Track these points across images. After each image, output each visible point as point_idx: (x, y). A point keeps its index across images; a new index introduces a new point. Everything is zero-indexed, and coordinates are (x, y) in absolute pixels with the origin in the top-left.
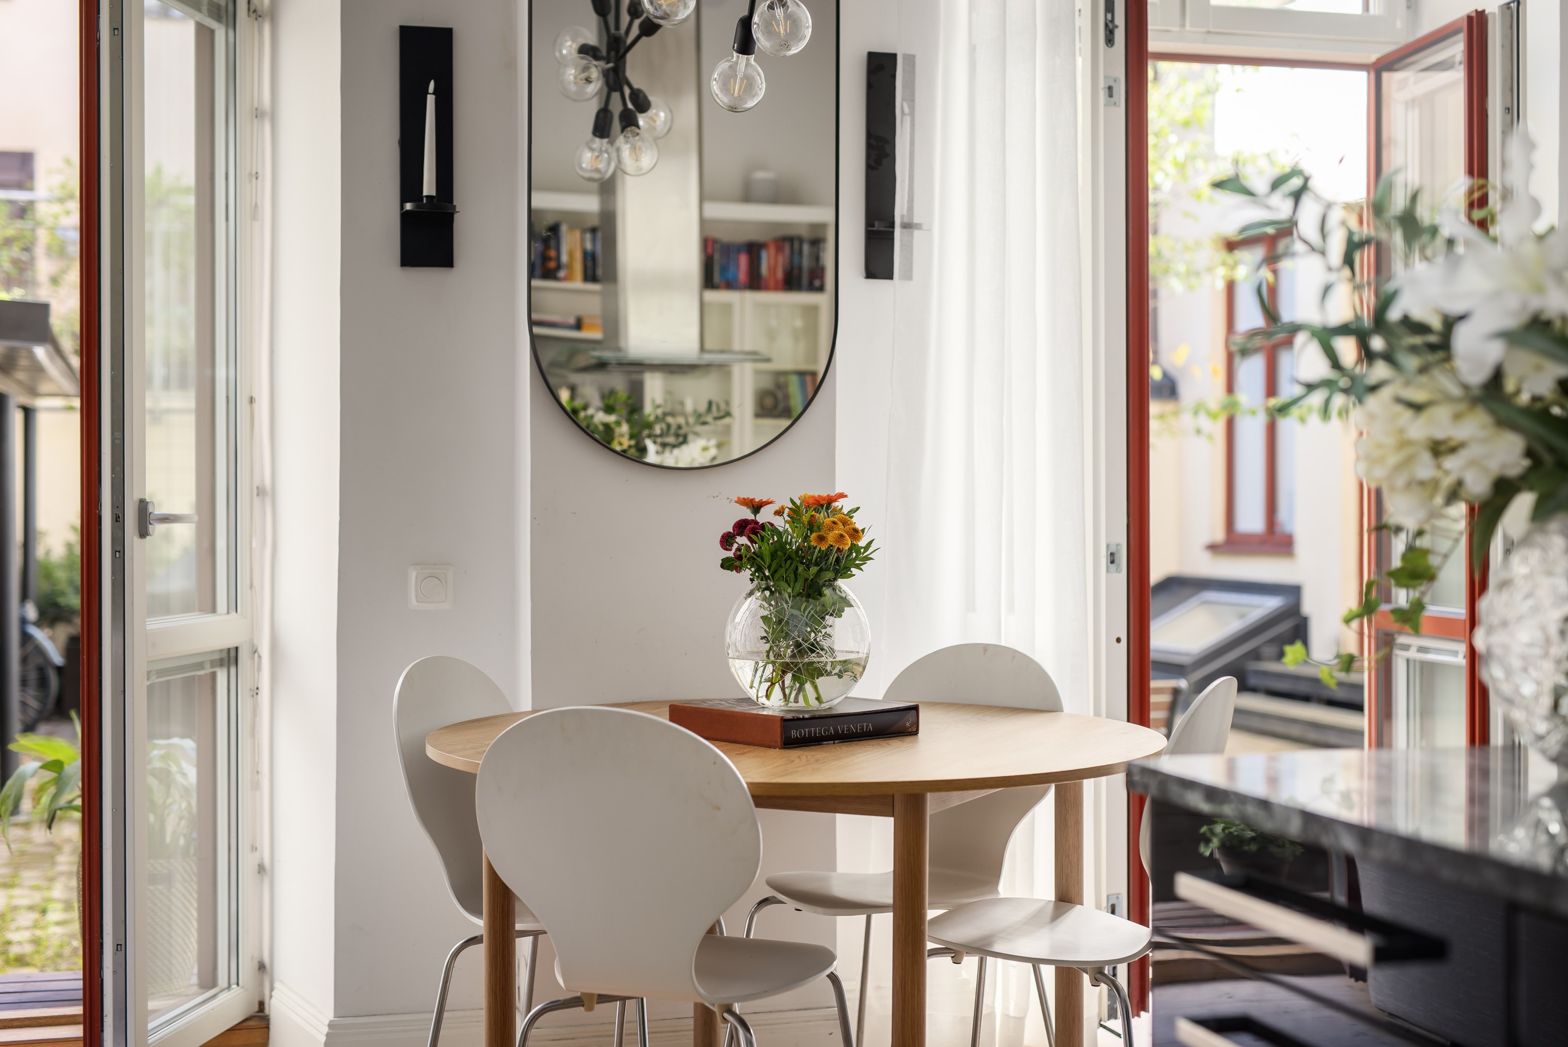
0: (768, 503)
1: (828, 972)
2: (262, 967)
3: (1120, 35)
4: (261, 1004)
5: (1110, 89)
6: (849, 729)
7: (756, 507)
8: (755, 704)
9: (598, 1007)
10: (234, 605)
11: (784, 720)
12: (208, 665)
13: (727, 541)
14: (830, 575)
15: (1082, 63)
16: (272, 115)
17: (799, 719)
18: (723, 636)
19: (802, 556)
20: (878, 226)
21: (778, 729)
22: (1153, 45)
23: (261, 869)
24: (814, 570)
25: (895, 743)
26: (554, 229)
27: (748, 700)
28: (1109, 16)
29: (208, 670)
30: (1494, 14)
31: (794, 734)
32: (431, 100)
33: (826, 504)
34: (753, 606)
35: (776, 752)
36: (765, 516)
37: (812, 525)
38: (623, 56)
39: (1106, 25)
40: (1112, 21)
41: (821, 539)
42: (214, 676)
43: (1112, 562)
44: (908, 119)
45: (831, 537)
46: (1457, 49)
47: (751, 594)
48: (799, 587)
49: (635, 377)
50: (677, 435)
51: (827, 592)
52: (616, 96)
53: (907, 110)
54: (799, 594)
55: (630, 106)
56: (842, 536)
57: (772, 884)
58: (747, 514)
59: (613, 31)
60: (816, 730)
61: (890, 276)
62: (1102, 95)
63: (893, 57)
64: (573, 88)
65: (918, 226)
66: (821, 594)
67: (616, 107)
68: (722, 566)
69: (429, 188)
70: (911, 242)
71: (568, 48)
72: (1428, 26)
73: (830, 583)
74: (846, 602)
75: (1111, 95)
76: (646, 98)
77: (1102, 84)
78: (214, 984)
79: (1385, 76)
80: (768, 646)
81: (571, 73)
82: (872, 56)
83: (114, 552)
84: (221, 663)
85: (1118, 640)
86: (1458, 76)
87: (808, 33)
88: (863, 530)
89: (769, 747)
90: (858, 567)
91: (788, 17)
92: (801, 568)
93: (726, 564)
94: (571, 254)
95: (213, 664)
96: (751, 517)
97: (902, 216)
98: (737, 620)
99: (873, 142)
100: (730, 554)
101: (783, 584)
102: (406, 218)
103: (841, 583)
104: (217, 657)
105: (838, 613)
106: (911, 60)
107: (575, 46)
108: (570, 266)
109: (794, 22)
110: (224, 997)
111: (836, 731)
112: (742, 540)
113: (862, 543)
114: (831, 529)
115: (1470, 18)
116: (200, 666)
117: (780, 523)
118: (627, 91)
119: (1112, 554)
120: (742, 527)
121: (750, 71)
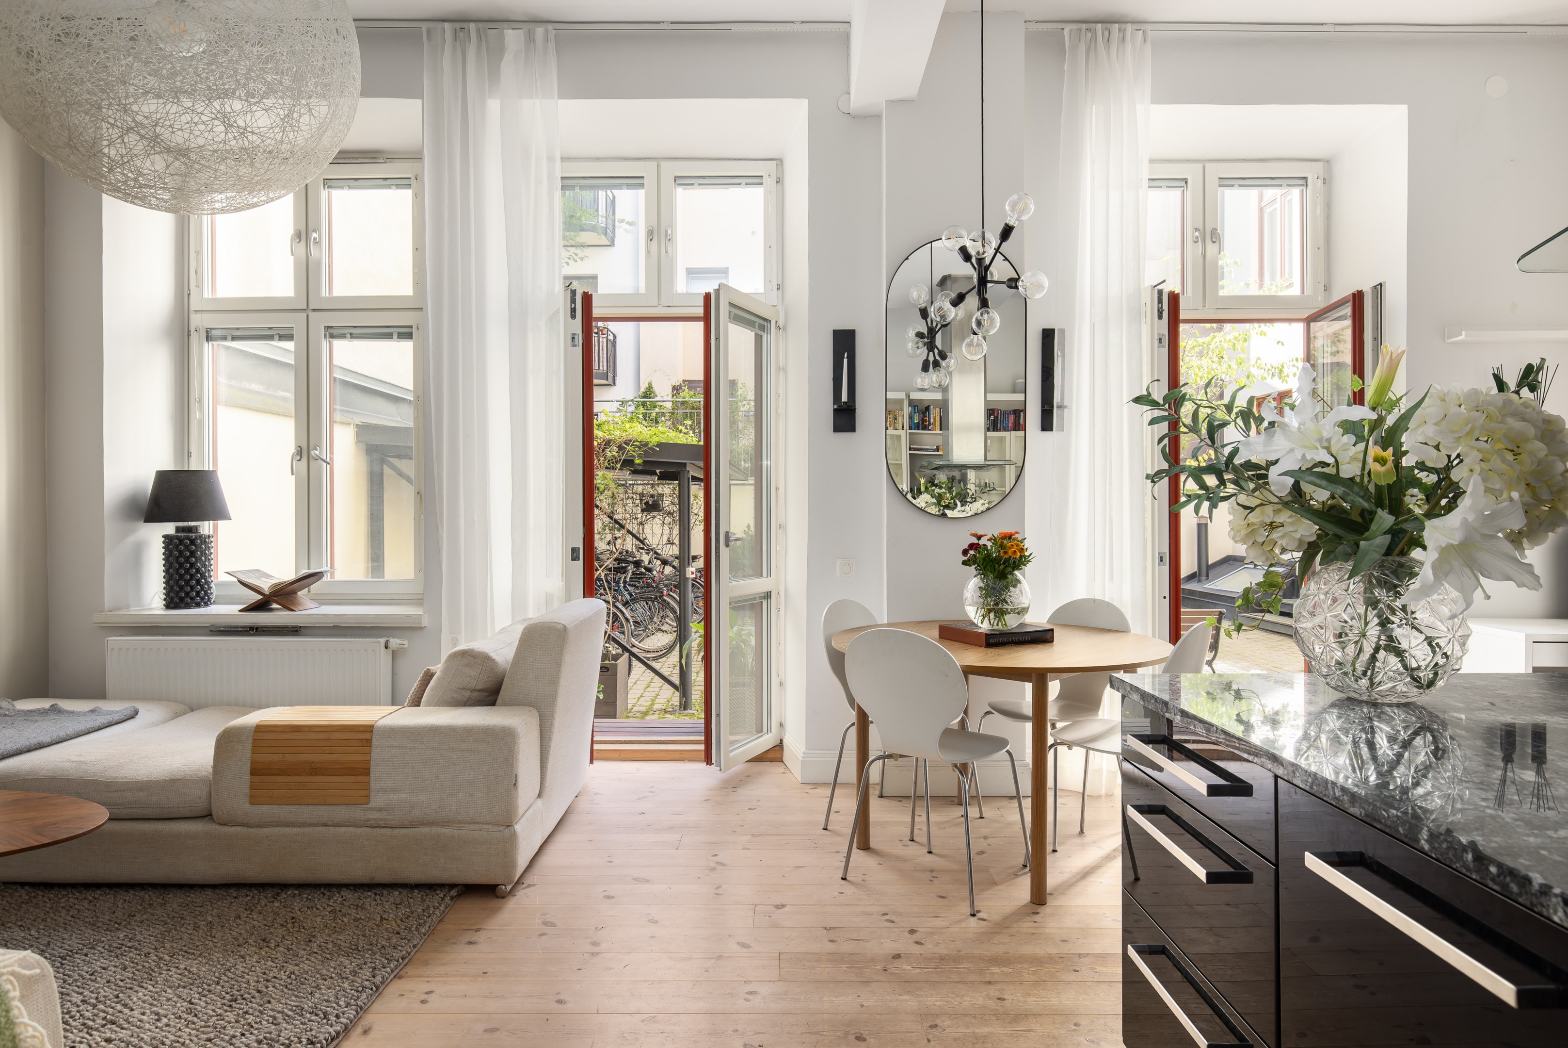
0: (984, 536)
1: (1006, 749)
2: (781, 725)
3: (1165, 314)
4: (781, 741)
5: (1160, 339)
6: (1019, 639)
7: (979, 537)
8: (976, 625)
9: (900, 759)
10: (769, 574)
11: (986, 635)
12: (758, 599)
13: (965, 552)
14: (1010, 569)
15: (1145, 329)
16: (785, 370)
17: (994, 634)
18: (962, 595)
19: (997, 560)
20: (1046, 407)
21: (984, 638)
22: (1182, 316)
23: (781, 684)
24: (1002, 567)
25: (1041, 646)
26: (927, 409)
27: (973, 624)
28: (1160, 306)
29: (758, 601)
30: (1367, 292)
31: (991, 641)
32: (845, 361)
33: (1010, 537)
34: (976, 582)
35: (983, 649)
36: (983, 541)
37: (1002, 546)
38: (935, 336)
39: (1158, 310)
40: (1162, 308)
41: (1006, 553)
42: (762, 602)
43: (1162, 561)
44: (1060, 359)
45: (1010, 552)
46: (1348, 310)
47: (975, 576)
48: (996, 574)
49: (963, 471)
50: (972, 498)
51: (1010, 576)
52: (931, 353)
53: (1059, 354)
54: (996, 577)
55: (938, 358)
56: (1015, 551)
57: (991, 706)
58: (975, 540)
59: (930, 325)
60: (1002, 640)
61: (1052, 430)
62: (1156, 342)
63: (1053, 331)
64: (911, 352)
65: (1066, 407)
66: (1006, 578)
67: (931, 359)
68: (963, 564)
69: (844, 398)
70: (1063, 415)
71: (912, 334)
72: (1335, 298)
73: (1012, 573)
74: (1019, 581)
75: (1160, 342)
76: (945, 353)
77: (1156, 337)
78: (762, 731)
79: (1312, 324)
80: (982, 600)
81: (910, 345)
82: (1044, 331)
83: (716, 553)
84: (764, 598)
85: (1165, 597)
86: (1348, 323)
87: (998, 325)
88: (1027, 549)
89: (980, 646)
90: (1025, 565)
91: (990, 318)
92: (997, 566)
93: (964, 563)
94: (935, 419)
95: (760, 598)
96: (977, 542)
97: (1057, 403)
98: (969, 587)
99: (1045, 369)
100: (966, 558)
101: (989, 573)
102: (835, 410)
103: (1016, 572)
104: (763, 595)
105: (1015, 586)
106: (1062, 331)
107: (914, 333)
108: (934, 424)
109: (992, 320)
110: (766, 737)
111: (1012, 640)
112: (972, 552)
113: (1027, 554)
114: (1011, 548)
115: (1354, 295)
116: (755, 599)
117: (989, 544)
118: (936, 351)
119: (1161, 557)
120: (972, 546)
121: (979, 342)
